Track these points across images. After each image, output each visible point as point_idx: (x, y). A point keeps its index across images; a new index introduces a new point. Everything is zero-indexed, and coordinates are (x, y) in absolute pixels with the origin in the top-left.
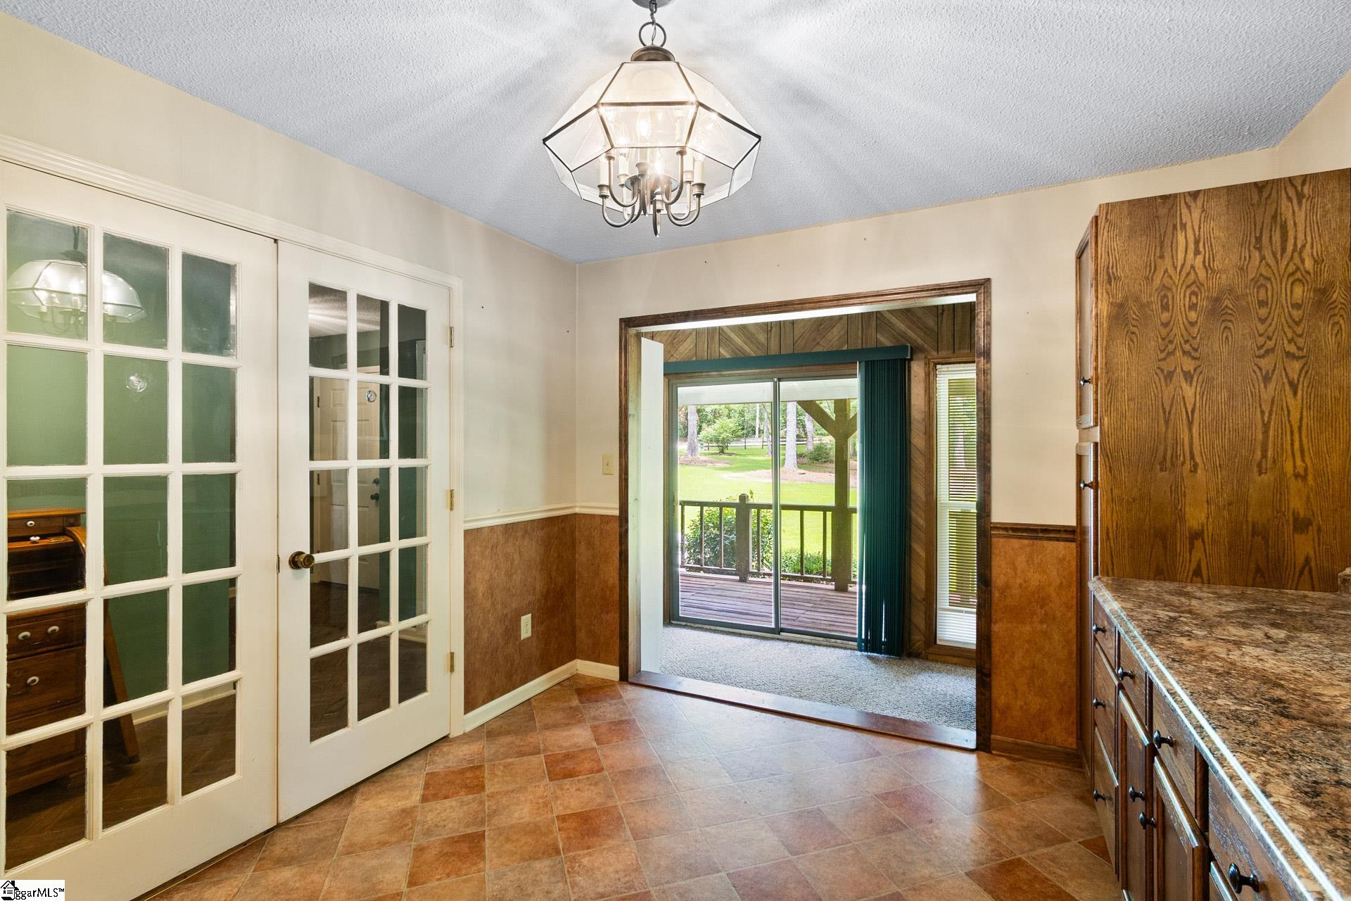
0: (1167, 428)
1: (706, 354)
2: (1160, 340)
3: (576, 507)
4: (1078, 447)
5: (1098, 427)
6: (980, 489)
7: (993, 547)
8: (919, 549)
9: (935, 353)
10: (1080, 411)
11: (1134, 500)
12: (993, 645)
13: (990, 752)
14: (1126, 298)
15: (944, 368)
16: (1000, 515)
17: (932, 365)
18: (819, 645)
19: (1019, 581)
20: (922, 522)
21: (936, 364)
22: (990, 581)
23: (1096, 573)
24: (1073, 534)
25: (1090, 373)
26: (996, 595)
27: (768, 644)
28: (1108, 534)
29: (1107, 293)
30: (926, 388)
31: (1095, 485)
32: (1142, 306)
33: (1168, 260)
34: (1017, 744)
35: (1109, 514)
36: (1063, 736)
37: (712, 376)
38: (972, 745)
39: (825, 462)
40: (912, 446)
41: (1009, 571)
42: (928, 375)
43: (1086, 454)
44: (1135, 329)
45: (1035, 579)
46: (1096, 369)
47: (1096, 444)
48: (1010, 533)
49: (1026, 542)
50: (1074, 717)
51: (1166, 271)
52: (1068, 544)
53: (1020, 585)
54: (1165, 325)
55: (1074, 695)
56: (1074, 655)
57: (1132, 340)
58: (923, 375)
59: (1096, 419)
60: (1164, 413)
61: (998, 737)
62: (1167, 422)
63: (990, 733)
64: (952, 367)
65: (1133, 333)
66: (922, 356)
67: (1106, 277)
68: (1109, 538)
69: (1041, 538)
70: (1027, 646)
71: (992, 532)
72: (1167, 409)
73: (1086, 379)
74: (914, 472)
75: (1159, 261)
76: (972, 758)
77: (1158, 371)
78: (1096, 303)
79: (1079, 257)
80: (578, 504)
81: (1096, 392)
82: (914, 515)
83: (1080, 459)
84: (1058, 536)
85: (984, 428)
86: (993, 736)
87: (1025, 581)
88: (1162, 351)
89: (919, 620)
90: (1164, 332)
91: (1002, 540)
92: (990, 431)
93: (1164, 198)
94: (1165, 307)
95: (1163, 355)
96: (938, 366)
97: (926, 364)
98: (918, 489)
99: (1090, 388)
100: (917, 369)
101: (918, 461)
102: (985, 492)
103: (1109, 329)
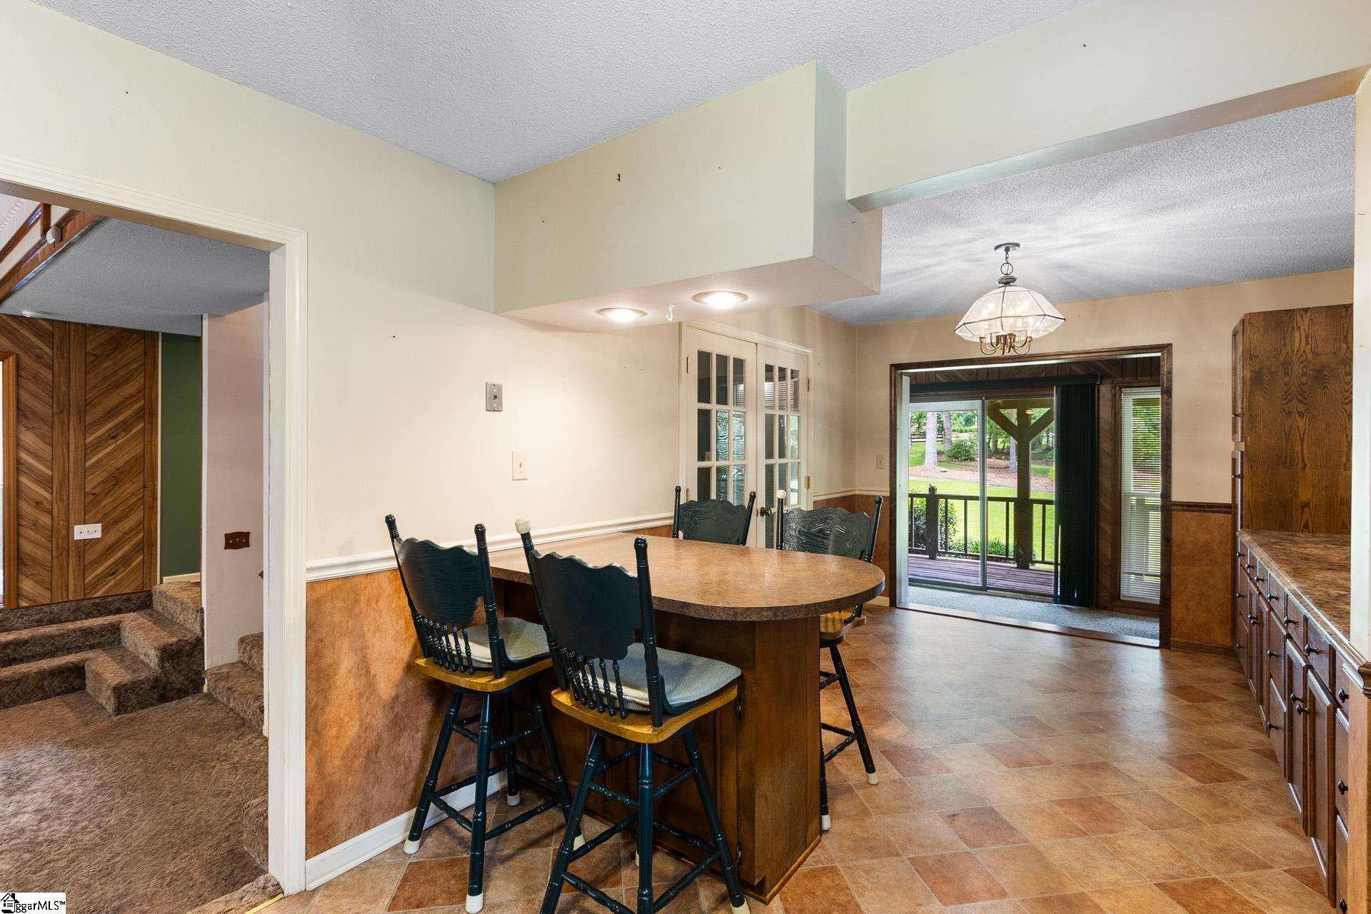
0: (1287, 443)
1: (924, 379)
2: (1283, 393)
3: (855, 490)
4: (1233, 453)
5: (1243, 443)
6: (1163, 480)
7: (1173, 517)
8: (1106, 528)
9: (1120, 379)
10: (1234, 432)
11: (1266, 485)
12: (1173, 580)
13: (1170, 649)
14: (1262, 368)
15: (1128, 390)
16: (1178, 496)
17: (1117, 389)
18: (1021, 599)
19: (1191, 539)
20: (1108, 507)
21: (1121, 388)
22: (1171, 538)
23: (1242, 527)
24: (1228, 509)
25: (1239, 411)
26: (1174, 548)
27: (979, 597)
28: (1249, 505)
29: (1250, 365)
30: (1112, 405)
31: (1242, 477)
32: (1272, 373)
33: (1288, 347)
34: (1189, 643)
35: (1250, 493)
36: (1220, 637)
37: (930, 395)
38: (1157, 645)
39: (965, 460)
40: (1100, 450)
41: (1184, 533)
42: (1114, 396)
43: (1236, 457)
44: (1267, 386)
45: (1203, 537)
46: (1242, 408)
47: (1242, 453)
48: (1185, 508)
49: (1197, 514)
50: (1229, 626)
51: (1287, 353)
52: (1226, 515)
53: (1192, 542)
54: (1286, 384)
55: (1230, 612)
56: (1230, 587)
57: (1266, 393)
58: (1110, 395)
59: (1242, 438)
60: (1286, 434)
61: (1175, 639)
62: (1287, 440)
63: (1169, 637)
64: (1135, 390)
65: (1266, 388)
66: (1110, 381)
67: (1249, 356)
68: (1250, 507)
69: (1207, 512)
70: (1196, 581)
71: (1172, 508)
72: (1288, 433)
73: (1237, 414)
74: (1102, 469)
75: (1283, 348)
76: (1158, 651)
77: (1282, 411)
78: (1243, 370)
79: (1234, 335)
80: (857, 488)
81: (1242, 422)
82: (1101, 501)
83: (1234, 460)
84: (1220, 510)
85: (1167, 440)
86: (1172, 639)
87: (1196, 539)
88: (1285, 399)
89: (1106, 581)
90: (1286, 389)
91: (1179, 513)
92: (1171, 441)
93: (1286, 311)
94: (1286, 374)
95: (1285, 401)
96: (1123, 389)
97: (1112, 387)
98: (1105, 482)
99: (1239, 419)
100: (1105, 391)
101: (1105, 461)
102: (1167, 481)
103: (1251, 386)
